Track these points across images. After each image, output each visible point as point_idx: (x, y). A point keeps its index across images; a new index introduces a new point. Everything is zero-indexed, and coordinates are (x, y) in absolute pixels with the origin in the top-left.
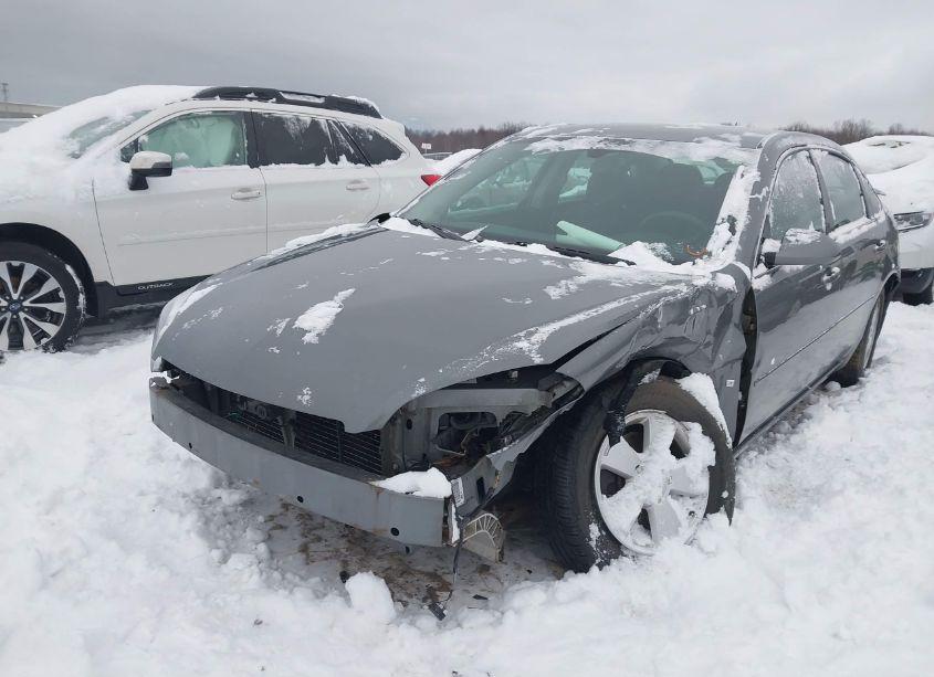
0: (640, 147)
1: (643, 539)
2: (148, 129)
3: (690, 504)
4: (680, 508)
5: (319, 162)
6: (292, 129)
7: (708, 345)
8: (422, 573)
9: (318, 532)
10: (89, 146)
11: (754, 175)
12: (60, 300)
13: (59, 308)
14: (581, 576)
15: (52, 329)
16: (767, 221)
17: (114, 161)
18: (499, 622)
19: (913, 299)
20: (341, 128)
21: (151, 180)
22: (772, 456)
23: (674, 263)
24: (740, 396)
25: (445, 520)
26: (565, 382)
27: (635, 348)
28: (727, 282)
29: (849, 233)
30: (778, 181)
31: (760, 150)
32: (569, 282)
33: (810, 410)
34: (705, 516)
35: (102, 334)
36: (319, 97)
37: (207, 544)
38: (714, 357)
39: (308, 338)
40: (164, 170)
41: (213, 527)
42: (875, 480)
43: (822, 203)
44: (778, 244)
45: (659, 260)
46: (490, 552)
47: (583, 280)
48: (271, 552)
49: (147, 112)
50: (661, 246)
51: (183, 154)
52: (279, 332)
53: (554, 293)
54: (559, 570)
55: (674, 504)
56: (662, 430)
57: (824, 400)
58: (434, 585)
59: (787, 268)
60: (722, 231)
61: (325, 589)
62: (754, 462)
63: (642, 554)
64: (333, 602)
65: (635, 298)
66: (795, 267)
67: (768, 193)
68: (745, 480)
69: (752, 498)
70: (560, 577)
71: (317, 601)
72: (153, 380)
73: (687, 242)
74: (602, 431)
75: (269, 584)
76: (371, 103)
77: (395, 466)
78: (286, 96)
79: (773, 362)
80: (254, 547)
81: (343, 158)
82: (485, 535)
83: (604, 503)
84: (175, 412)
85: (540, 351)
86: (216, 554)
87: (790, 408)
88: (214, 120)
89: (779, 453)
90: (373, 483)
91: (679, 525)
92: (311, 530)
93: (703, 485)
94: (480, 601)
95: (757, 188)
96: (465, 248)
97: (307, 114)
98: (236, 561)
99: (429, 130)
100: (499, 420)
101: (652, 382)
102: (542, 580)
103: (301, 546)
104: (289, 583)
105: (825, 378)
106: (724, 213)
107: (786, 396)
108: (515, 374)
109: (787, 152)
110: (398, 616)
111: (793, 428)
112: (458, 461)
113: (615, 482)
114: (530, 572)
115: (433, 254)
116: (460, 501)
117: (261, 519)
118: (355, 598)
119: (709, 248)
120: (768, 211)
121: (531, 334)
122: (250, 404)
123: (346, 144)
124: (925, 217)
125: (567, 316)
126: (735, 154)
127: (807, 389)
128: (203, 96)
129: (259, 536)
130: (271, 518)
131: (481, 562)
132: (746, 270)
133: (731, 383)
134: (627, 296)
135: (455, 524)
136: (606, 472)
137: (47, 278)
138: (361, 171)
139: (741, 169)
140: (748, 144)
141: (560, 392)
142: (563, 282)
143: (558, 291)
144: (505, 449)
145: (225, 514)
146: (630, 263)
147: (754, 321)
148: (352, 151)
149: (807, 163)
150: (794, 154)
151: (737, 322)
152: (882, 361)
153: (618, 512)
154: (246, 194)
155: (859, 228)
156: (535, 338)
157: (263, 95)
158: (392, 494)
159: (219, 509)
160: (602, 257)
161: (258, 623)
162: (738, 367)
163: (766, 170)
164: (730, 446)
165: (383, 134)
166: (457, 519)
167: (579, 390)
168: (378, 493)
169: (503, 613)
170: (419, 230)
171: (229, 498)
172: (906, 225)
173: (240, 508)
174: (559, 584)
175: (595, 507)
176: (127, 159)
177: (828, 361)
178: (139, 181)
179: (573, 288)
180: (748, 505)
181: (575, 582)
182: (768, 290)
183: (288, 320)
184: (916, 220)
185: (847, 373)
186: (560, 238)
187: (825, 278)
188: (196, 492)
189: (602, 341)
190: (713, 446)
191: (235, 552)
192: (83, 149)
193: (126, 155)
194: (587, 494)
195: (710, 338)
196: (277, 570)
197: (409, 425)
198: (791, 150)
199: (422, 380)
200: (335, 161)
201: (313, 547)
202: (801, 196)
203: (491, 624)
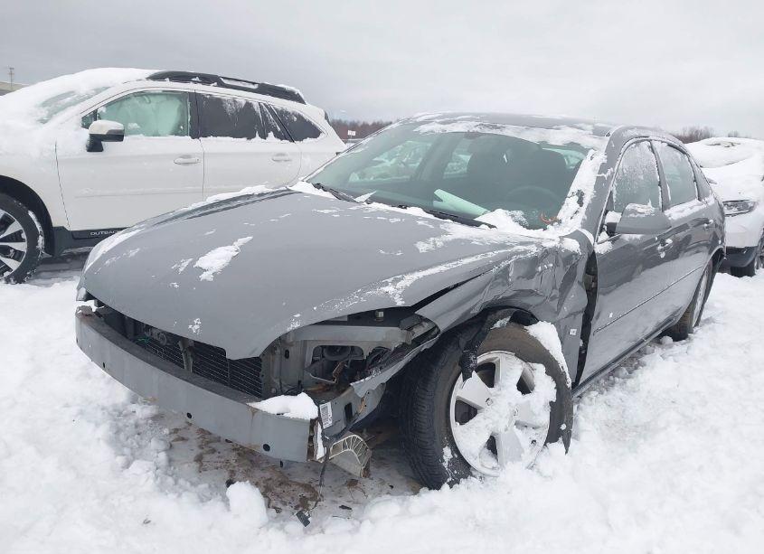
0: (509, 132)
1: (491, 462)
2: (107, 102)
3: (532, 434)
4: (523, 437)
5: (250, 136)
6: (229, 108)
7: (553, 298)
8: (298, 484)
9: (213, 445)
10: (56, 113)
11: (601, 158)
12: (22, 240)
13: (21, 247)
14: (434, 492)
15: (14, 265)
16: (611, 197)
17: (75, 126)
18: (357, 530)
19: (739, 272)
20: (271, 110)
21: (105, 144)
22: (610, 397)
23: (528, 228)
24: (581, 343)
25: (311, 439)
26: (423, 323)
27: (488, 297)
28: (573, 245)
29: (682, 211)
30: (623, 164)
31: (608, 138)
32: (437, 239)
33: (645, 359)
34: (545, 445)
35: (59, 271)
36: (254, 83)
37: (113, 452)
38: (559, 310)
39: (204, 276)
40: (117, 136)
41: (122, 436)
42: (695, 421)
43: (660, 185)
44: (619, 215)
45: (516, 225)
46: (356, 469)
47: (449, 238)
48: (170, 461)
49: (107, 88)
50: (519, 214)
51: (135, 124)
52: (181, 270)
53: (422, 247)
54: (417, 486)
55: (519, 433)
56: (511, 368)
57: (658, 351)
58: (307, 494)
59: (626, 237)
60: (571, 202)
61: (211, 494)
62: (594, 401)
63: (489, 476)
64: (215, 506)
65: (490, 254)
66: (634, 236)
67: (612, 173)
68: (583, 416)
69: (589, 431)
70: (416, 492)
71: (201, 504)
72: (80, 308)
73: (541, 211)
74: (458, 368)
75: (162, 488)
76: (297, 91)
77: (273, 390)
78: (226, 82)
79: (611, 316)
80: (156, 454)
81: (271, 134)
82: (351, 453)
83: (457, 428)
84: (93, 335)
85: (403, 296)
86: (120, 460)
87: (627, 356)
88: (163, 98)
89: (616, 393)
90: (250, 404)
91: (523, 452)
92: (208, 442)
93: (544, 418)
94: (345, 511)
95: (603, 168)
96: (354, 208)
97: (243, 97)
98: (137, 467)
99: (356, 121)
100: (366, 354)
101: (502, 327)
102: (402, 494)
103: (198, 456)
104: (181, 487)
105: (660, 332)
106: (574, 188)
107: (625, 346)
108: (381, 314)
109: (631, 142)
110: (270, 521)
111: (630, 373)
112: (328, 388)
113: (468, 412)
114: (392, 487)
115: (326, 211)
116: (328, 423)
117: (166, 431)
118: (234, 504)
119: (559, 216)
120: (613, 188)
121: (397, 281)
122: (154, 331)
123: (274, 123)
124: (750, 205)
125: (431, 267)
126: (587, 140)
127: (642, 341)
128: (155, 77)
129: (162, 446)
130: (176, 430)
131: (349, 477)
132: (590, 237)
133: (573, 332)
134: (485, 253)
135: (320, 442)
136: (460, 403)
137: (12, 222)
138: (286, 146)
139: (591, 152)
140: (598, 132)
141: (419, 331)
142: (432, 239)
143: (427, 245)
144: (367, 379)
145: (137, 426)
146: (491, 226)
147: (595, 280)
148: (279, 129)
149: (648, 152)
150: (636, 142)
151: (581, 280)
152: (708, 321)
153: (469, 438)
154: (187, 161)
155: (691, 208)
156: (399, 285)
157: (206, 79)
158: (266, 414)
159: (132, 421)
160: (469, 221)
161: (146, 522)
162: (580, 318)
163: (613, 155)
164: (569, 385)
165: (306, 117)
166: (323, 439)
167: (436, 330)
168: (253, 414)
169: (361, 523)
170: (320, 192)
171: (143, 411)
172: (734, 210)
173: (150, 421)
174: (414, 499)
175: (450, 433)
176: (86, 126)
177: (663, 318)
178: (95, 144)
179: (439, 244)
180: (584, 437)
181: (428, 497)
182: (608, 254)
183: (191, 260)
184: (743, 206)
185: (678, 330)
186: (436, 204)
187: (660, 247)
188: (115, 405)
189: (458, 289)
190: (554, 385)
191: (138, 459)
192: (50, 116)
193: (86, 123)
194: (443, 421)
195: (556, 293)
196: (171, 476)
197: (287, 355)
198: (635, 140)
199: (298, 315)
200: (264, 136)
201: (207, 457)
202: (642, 178)
203: (350, 531)
